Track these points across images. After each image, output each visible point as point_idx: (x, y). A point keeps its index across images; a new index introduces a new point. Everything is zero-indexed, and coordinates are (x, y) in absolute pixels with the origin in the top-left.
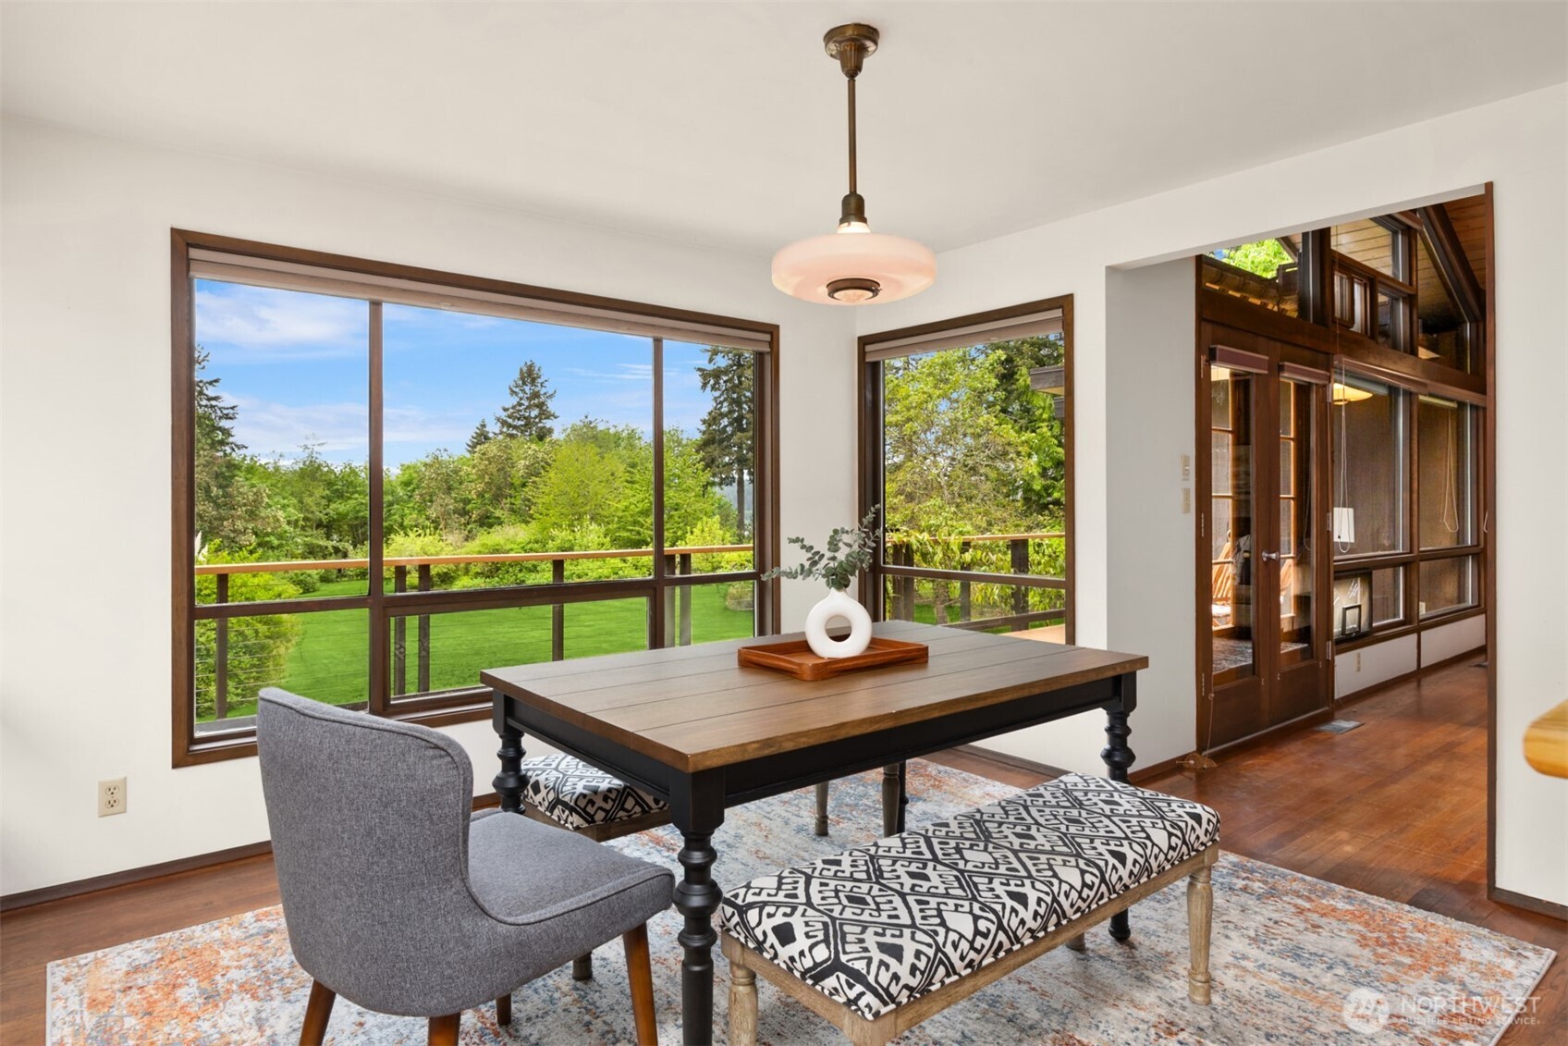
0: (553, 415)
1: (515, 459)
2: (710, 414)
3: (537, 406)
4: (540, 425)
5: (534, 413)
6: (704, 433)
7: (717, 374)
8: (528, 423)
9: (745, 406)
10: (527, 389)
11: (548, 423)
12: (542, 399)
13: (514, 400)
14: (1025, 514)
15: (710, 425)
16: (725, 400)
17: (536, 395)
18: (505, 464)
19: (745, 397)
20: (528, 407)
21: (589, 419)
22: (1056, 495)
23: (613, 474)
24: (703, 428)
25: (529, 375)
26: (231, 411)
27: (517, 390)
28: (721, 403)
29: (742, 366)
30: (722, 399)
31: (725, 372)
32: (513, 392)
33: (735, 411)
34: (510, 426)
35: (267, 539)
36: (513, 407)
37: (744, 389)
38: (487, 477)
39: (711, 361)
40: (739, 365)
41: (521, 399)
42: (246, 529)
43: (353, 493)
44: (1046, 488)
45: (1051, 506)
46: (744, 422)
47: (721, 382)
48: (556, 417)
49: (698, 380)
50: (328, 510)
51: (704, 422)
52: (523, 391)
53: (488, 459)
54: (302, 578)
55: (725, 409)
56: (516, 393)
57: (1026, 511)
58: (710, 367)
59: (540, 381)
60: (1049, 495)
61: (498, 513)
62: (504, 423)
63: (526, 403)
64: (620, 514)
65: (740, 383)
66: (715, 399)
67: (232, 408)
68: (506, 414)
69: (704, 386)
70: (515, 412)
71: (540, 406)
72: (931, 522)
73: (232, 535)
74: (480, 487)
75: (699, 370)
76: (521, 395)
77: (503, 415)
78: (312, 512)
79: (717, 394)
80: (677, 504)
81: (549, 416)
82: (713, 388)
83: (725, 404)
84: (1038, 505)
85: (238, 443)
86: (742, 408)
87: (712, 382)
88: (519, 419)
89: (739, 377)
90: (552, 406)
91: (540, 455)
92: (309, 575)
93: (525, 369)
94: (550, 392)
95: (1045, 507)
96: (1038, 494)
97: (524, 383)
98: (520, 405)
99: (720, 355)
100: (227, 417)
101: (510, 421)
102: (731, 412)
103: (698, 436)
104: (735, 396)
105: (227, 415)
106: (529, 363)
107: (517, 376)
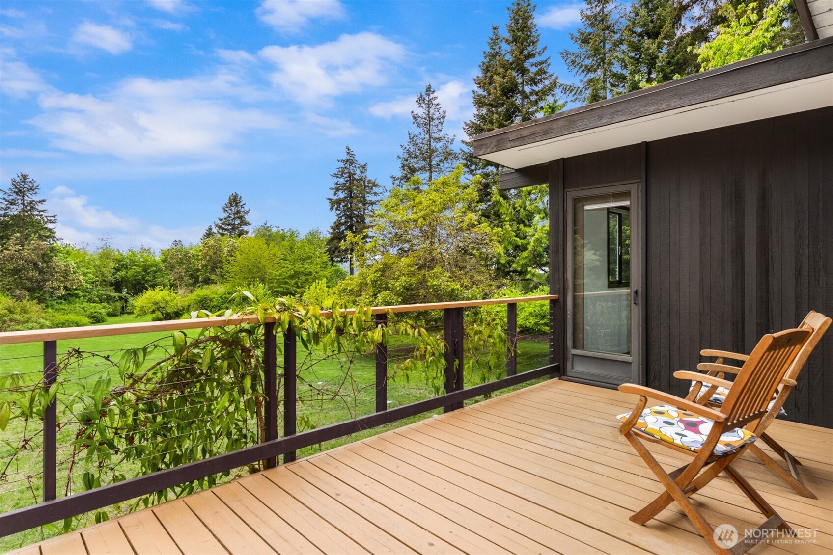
0: (248, 223)
1: (223, 247)
2: (335, 223)
3: (239, 218)
4: (240, 229)
5: (237, 222)
6: (331, 233)
7: (339, 202)
8: (234, 228)
9: (354, 219)
10: (233, 208)
11: (245, 228)
12: (242, 214)
13: (226, 215)
14: (496, 278)
15: (335, 230)
16: (343, 216)
17: (238, 212)
18: (218, 250)
19: (354, 214)
20: (234, 219)
21: (267, 225)
22: (514, 266)
23: (274, 255)
24: (331, 231)
25: (235, 201)
26: (53, 218)
27: (227, 209)
28: (341, 217)
29: (352, 197)
30: (341, 215)
31: (344, 200)
32: (225, 211)
33: (348, 222)
34: (223, 229)
35: (76, 292)
36: (225, 219)
37: (354, 210)
38: (207, 257)
39: (335, 194)
40: (351, 197)
41: (230, 214)
42: (59, 287)
43: (133, 266)
44: (509, 262)
45: (511, 273)
46: (354, 228)
47: (341, 206)
48: (249, 224)
49: (328, 205)
50: (116, 276)
51: (332, 227)
52: (231, 210)
53: (208, 247)
54: (95, 314)
55: (343, 221)
56: (227, 211)
57: (496, 276)
58: (335, 198)
59: (241, 204)
60: (510, 266)
61: (213, 277)
62: (220, 227)
63: (233, 217)
64: (277, 277)
65: (351, 206)
66: (338, 215)
67: (54, 217)
68: (221, 222)
69: (332, 208)
70: (226, 222)
71: (241, 218)
72: (434, 283)
73: (51, 290)
74: (204, 263)
75: (329, 199)
76: (230, 212)
77: (219, 223)
78: (106, 277)
79: (339, 212)
80: (310, 272)
81: (247, 224)
82: (337, 209)
83: (343, 218)
84: (504, 272)
85: (58, 237)
86: (352, 220)
87: (336, 206)
88: (228, 225)
89: (351, 203)
90: (247, 218)
91: (236, 245)
92: (100, 313)
93: (232, 198)
94: (247, 210)
95: (508, 273)
96: (504, 265)
97: (231, 205)
98: (229, 217)
99: (340, 191)
100: (51, 222)
101: (223, 226)
102: (346, 222)
103: (329, 236)
104: (349, 214)
105: (50, 220)
106: (234, 194)
107: (227, 201)
